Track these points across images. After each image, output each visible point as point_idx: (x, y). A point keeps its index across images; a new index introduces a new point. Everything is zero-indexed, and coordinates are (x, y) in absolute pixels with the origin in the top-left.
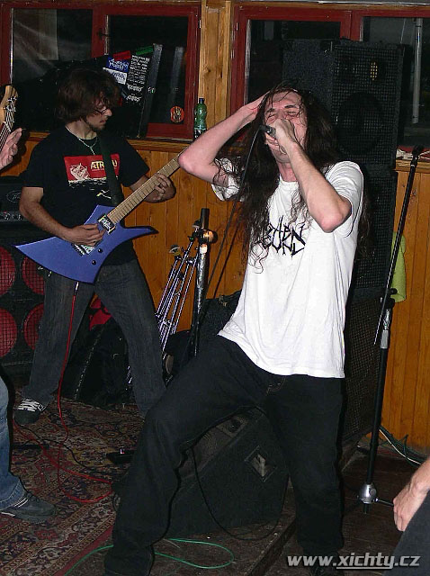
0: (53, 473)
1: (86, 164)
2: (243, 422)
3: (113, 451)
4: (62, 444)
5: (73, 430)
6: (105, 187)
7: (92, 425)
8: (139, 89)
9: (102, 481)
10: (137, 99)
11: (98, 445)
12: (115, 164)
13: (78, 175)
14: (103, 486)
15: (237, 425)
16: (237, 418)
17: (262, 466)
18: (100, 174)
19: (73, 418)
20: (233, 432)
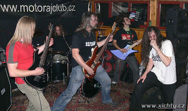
0: (118, 96)
1: (126, 36)
2: (156, 88)
3: (130, 92)
4: (120, 91)
5: (122, 88)
6: (130, 41)
7: (126, 87)
8: (138, 18)
9: (128, 98)
10: (137, 20)
11: (127, 91)
12: (133, 36)
13: (124, 38)
14: (127, 99)
15: (155, 88)
16: (155, 87)
17: (160, 97)
18: (129, 38)
19: (122, 85)
20: (154, 90)
